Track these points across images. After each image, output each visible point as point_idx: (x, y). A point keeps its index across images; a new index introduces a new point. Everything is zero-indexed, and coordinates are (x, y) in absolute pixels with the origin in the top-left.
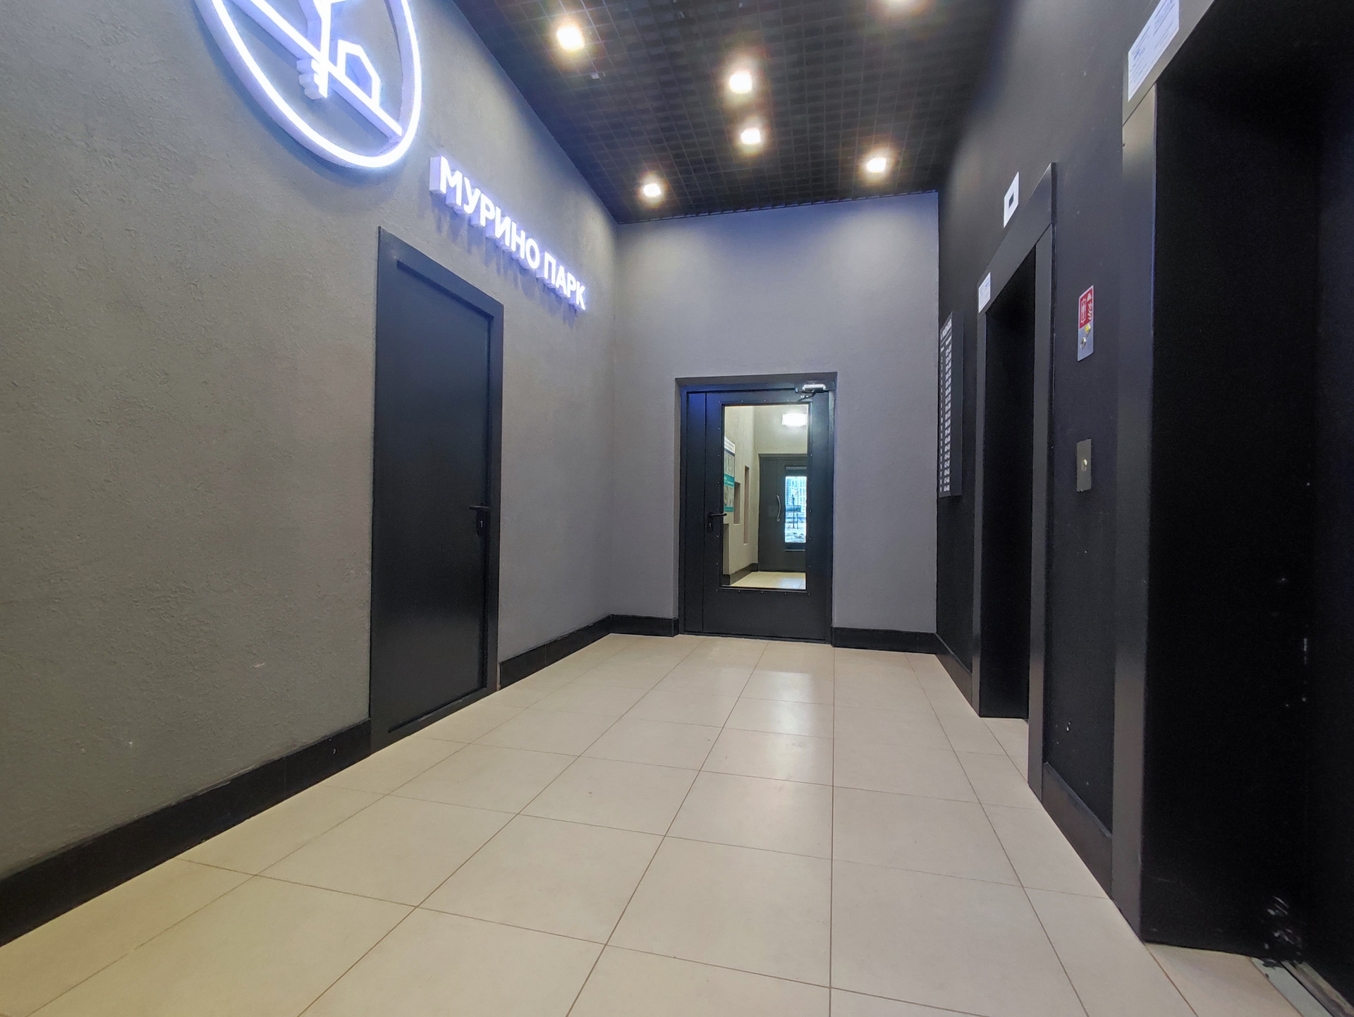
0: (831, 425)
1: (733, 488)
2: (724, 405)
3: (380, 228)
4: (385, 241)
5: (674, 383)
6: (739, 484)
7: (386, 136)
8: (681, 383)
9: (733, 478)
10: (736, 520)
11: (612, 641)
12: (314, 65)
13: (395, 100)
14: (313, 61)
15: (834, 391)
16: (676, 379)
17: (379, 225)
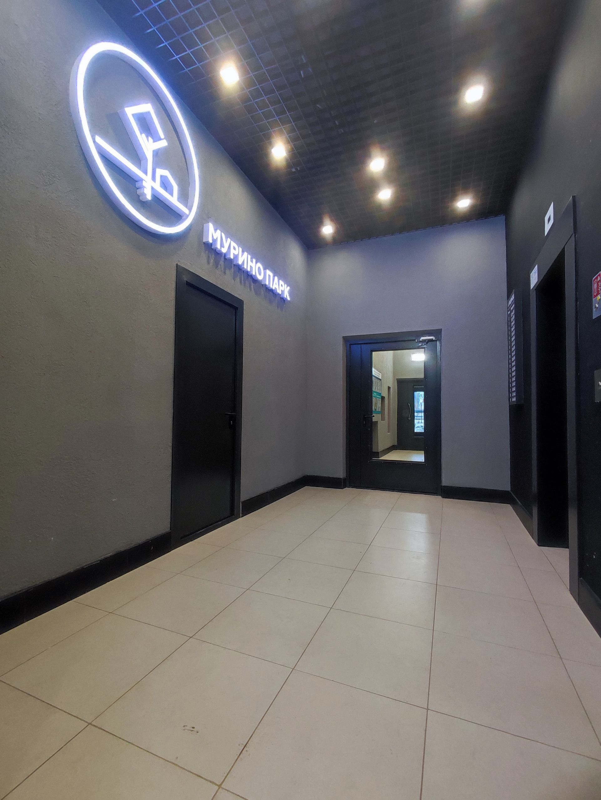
0: (439, 361)
1: (381, 399)
2: (372, 351)
3: (177, 264)
4: (180, 271)
5: (342, 339)
6: (384, 397)
7: (180, 216)
8: (346, 339)
9: (381, 394)
10: (383, 419)
11: (307, 491)
12: (144, 184)
13: (185, 197)
14: (144, 181)
15: (440, 340)
16: (343, 337)
17: (177, 263)
